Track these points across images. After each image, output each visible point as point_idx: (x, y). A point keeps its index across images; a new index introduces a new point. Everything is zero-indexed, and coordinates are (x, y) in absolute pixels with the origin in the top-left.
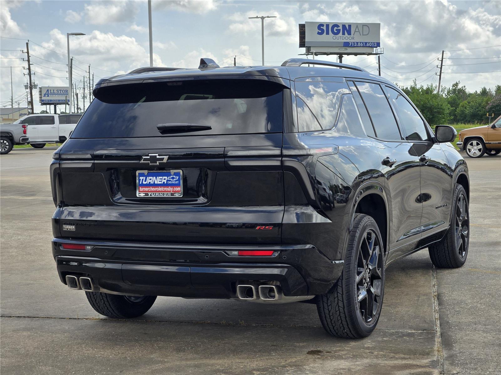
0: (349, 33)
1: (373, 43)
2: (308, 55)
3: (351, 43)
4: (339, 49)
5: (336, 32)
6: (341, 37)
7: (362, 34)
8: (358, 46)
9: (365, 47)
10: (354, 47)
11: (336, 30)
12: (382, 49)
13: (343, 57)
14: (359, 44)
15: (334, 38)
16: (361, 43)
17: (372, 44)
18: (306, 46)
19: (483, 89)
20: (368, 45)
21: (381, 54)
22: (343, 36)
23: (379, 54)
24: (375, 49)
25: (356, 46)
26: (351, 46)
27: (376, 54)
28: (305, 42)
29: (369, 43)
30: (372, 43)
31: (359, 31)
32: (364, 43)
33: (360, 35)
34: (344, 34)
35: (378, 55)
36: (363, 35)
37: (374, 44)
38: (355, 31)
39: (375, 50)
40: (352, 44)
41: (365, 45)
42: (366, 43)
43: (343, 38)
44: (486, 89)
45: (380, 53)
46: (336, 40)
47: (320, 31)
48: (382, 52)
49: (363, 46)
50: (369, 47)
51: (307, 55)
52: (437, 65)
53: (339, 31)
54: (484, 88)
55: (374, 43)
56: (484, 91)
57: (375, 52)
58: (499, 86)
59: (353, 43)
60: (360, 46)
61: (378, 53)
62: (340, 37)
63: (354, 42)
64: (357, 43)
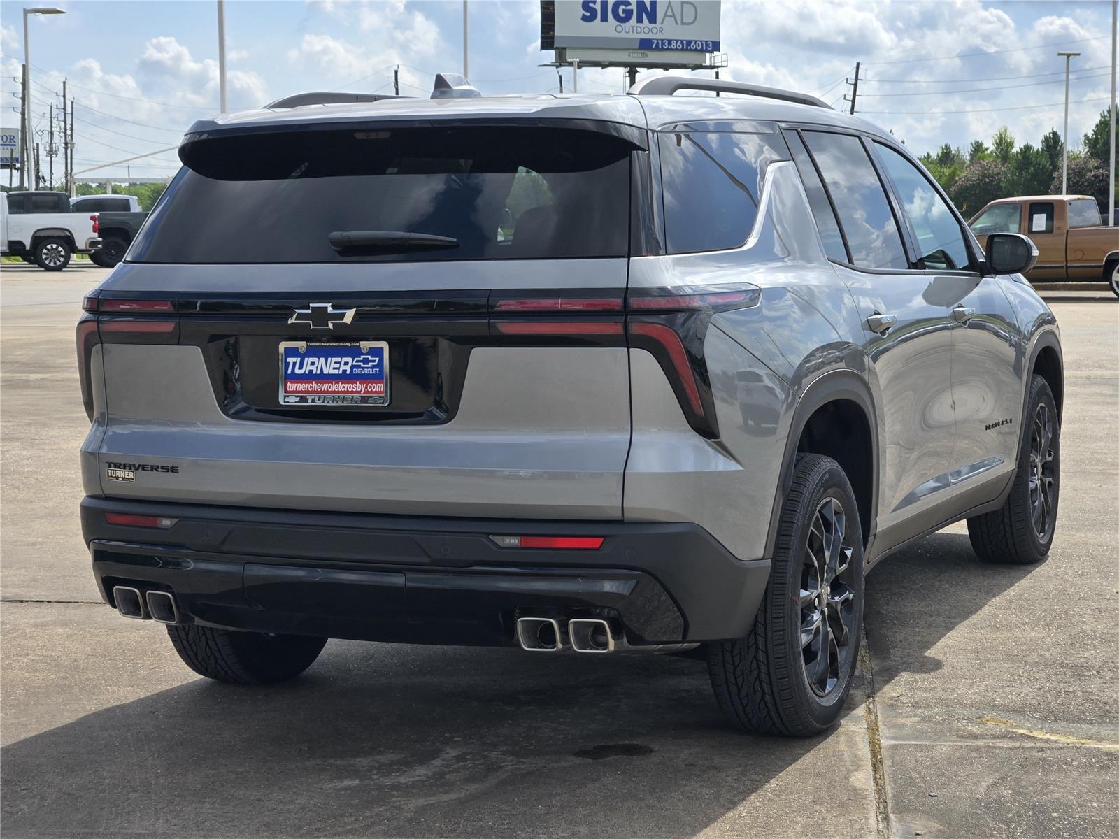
0: (652, 19)
1: (704, 43)
2: (561, 66)
3: (656, 41)
4: (629, 55)
5: (623, 15)
6: (635, 29)
7: (679, 22)
8: (671, 49)
9: (687, 50)
10: (663, 49)
11: (624, 11)
12: (724, 57)
13: (637, 72)
14: (673, 44)
15: (619, 29)
16: (677, 41)
17: (702, 44)
18: (555, 45)
19: (943, 149)
20: (693, 46)
21: (722, 66)
22: (639, 25)
23: (718, 67)
24: (708, 55)
25: (668, 49)
26: (657, 49)
27: (711, 67)
28: (553, 37)
29: (696, 42)
30: (701, 42)
31: (674, 16)
32: (685, 42)
33: (677, 24)
34: (640, 20)
35: (716, 70)
36: (683, 23)
37: (707, 45)
38: (666, 15)
39: (708, 59)
40: (658, 43)
41: (687, 46)
42: (689, 43)
43: (639, 30)
44: (950, 149)
45: (720, 64)
46: (623, 35)
47: (588, 14)
48: (724, 64)
49: (682, 49)
50: (696, 50)
51: (557, 67)
52: (845, 96)
53: (629, 14)
54: (946, 146)
55: (706, 42)
56: (946, 153)
57: (708, 63)
58: (978, 142)
59: (660, 42)
60: (677, 49)
61: (716, 64)
62: (631, 29)
63: (662, 40)
64: (670, 42)
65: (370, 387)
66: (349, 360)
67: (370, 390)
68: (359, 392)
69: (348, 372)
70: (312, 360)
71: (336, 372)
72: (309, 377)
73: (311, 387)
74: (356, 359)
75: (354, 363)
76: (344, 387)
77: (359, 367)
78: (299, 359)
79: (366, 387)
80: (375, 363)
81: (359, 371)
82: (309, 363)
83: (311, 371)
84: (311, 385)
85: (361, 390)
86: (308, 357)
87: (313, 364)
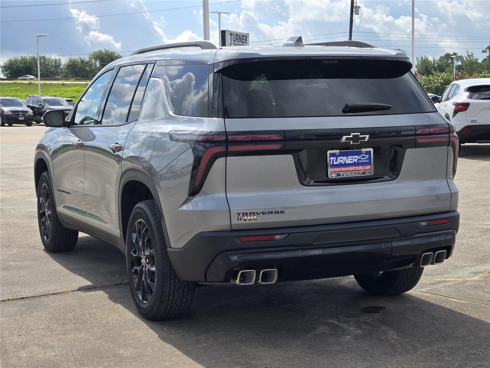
65: (365, 168)
66: (357, 157)
67: (365, 169)
68: (361, 170)
69: (356, 162)
70: (341, 158)
71: (351, 162)
72: (340, 165)
73: (341, 169)
74: (359, 156)
75: (359, 158)
76: (355, 168)
77: (361, 159)
78: (335, 158)
79: (364, 168)
80: (367, 158)
81: (361, 161)
82: (340, 159)
83: (341, 163)
84: (341, 168)
85: (362, 169)
86: (339, 157)
87: (341, 159)
